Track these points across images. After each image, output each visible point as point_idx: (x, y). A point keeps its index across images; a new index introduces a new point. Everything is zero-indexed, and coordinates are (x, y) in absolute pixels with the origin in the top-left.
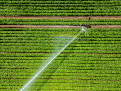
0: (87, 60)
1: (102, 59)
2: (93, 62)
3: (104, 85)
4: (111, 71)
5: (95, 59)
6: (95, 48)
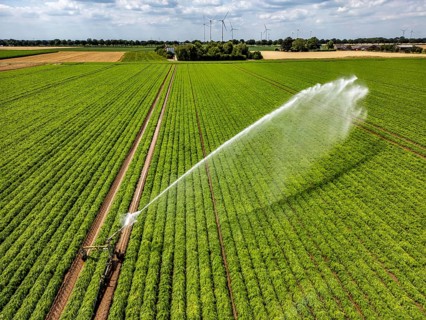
0: (255, 273)
1: (238, 238)
2: (256, 257)
6: (201, 255)
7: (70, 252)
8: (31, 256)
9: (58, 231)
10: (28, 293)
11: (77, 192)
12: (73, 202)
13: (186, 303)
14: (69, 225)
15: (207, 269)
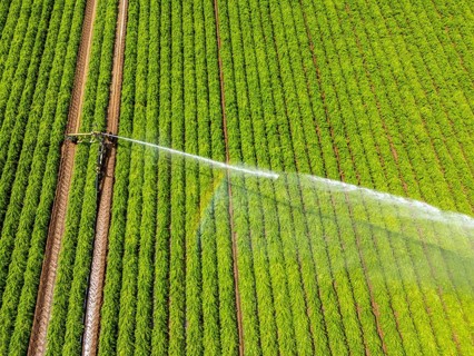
0: (255, 151)
1: (243, 104)
2: (258, 130)
3: (342, 91)
4: (282, 75)
5: (244, 124)
6: (201, 127)
7: (58, 119)
8: (18, 124)
9: (38, 90)
10: (30, 169)
11: (42, 21)
12: (44, 40)
13: (184, 182)
14: (48, 79)
15: (207, 145)
